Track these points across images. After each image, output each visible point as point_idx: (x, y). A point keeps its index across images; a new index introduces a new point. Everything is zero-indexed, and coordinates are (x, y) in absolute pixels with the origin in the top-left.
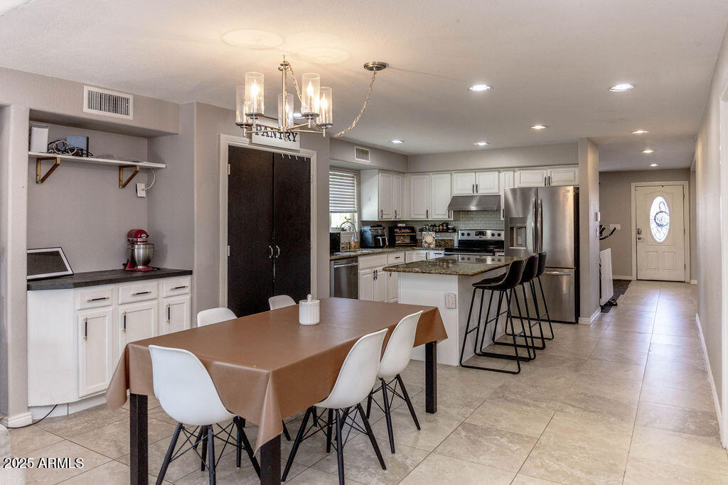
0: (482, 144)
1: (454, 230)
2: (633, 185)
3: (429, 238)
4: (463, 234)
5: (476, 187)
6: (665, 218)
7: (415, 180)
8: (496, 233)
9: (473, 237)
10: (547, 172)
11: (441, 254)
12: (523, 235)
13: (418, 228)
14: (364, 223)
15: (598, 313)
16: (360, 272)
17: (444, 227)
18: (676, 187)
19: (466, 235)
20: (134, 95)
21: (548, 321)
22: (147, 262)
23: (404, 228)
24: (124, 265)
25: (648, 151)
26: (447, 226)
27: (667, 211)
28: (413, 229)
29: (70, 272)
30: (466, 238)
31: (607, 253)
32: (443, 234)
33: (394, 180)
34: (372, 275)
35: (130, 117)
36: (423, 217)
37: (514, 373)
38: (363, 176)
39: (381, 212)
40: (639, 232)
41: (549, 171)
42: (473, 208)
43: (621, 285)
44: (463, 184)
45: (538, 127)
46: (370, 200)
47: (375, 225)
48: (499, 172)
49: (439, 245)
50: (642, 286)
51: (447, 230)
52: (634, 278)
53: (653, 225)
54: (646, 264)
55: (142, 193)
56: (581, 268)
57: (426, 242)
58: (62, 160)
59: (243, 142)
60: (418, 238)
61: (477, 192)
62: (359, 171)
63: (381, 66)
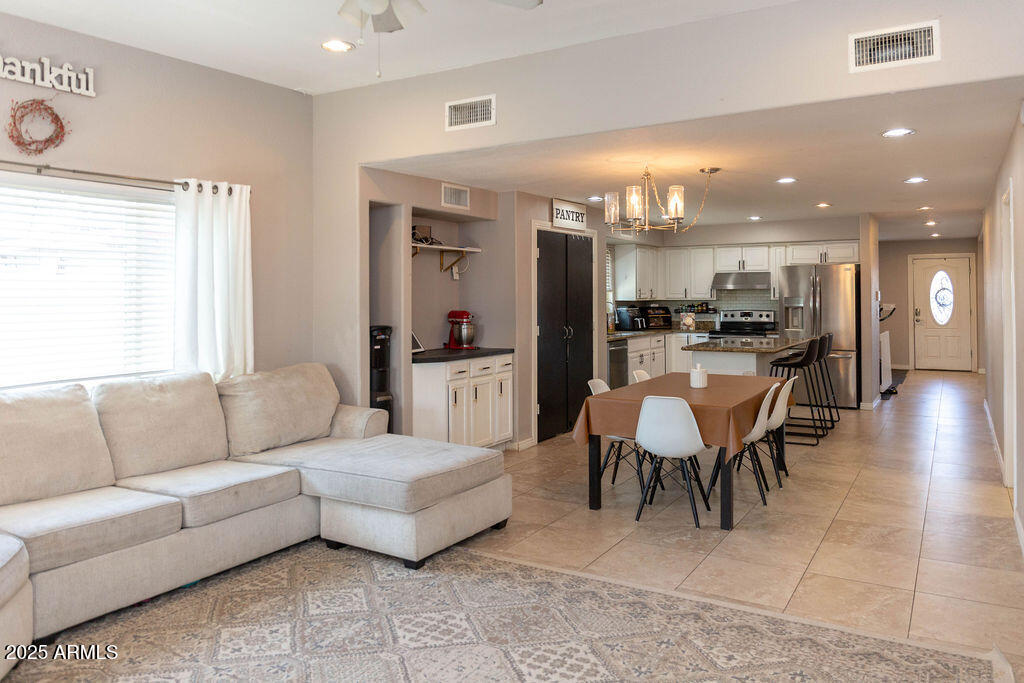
0: (755, 218)
1: (715, 311)
2: (910, 258)
3: (689, 319)
4: (726, 316)
5: (742, 264)
6: (948, 297)
7: (671, 255)
8: (764, 314)
9: (738, 318)
10: (822, 248)
11: (705, 338)
12: (800, 316)
13: (672, 309)
14: (619, 304)
15: (877, 401)
16: (629, 355)
17: (703, 308)
18: (961, 261)
19: (729, 316)
20: (470, 188)
21: (836, 407)
22: (470, 341)
23: (657, 308)
24: (445, 344)
25: (931, 223)
26: (707, 306)
27: (951, 289)
28: (667, 310)
29: (422, 350)
30: (729, 319)
31: (886, 336)
32: (702, 315)
33: (649, 253)
34: (638, 359)
35: (468, 208)
36: (681, 297)
37: (813, 445)
38: (618, 251)
39: (639, 291)
40: (917, 313)
41: (825, 247)
42: (730, 286)
43: (899, 375)
44: (728, 260)
45: (823, 205)
46: (626, 278)
47: (629, 304)
48: (769, 247)
49: (700, 327)
50: (920, 376)
51: (707, 311)
52: (911, 367)
53: (934, 305)
54: (925, 350)
55: (456, 277)
56: (863, 351)
57: (684, 324)
58: (422, 249)
59: (547, 226)
60: (673, 319)
61: (744, 268)
62: (614, 245)
63: (717, 170)
